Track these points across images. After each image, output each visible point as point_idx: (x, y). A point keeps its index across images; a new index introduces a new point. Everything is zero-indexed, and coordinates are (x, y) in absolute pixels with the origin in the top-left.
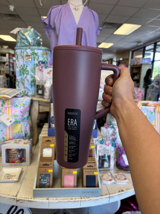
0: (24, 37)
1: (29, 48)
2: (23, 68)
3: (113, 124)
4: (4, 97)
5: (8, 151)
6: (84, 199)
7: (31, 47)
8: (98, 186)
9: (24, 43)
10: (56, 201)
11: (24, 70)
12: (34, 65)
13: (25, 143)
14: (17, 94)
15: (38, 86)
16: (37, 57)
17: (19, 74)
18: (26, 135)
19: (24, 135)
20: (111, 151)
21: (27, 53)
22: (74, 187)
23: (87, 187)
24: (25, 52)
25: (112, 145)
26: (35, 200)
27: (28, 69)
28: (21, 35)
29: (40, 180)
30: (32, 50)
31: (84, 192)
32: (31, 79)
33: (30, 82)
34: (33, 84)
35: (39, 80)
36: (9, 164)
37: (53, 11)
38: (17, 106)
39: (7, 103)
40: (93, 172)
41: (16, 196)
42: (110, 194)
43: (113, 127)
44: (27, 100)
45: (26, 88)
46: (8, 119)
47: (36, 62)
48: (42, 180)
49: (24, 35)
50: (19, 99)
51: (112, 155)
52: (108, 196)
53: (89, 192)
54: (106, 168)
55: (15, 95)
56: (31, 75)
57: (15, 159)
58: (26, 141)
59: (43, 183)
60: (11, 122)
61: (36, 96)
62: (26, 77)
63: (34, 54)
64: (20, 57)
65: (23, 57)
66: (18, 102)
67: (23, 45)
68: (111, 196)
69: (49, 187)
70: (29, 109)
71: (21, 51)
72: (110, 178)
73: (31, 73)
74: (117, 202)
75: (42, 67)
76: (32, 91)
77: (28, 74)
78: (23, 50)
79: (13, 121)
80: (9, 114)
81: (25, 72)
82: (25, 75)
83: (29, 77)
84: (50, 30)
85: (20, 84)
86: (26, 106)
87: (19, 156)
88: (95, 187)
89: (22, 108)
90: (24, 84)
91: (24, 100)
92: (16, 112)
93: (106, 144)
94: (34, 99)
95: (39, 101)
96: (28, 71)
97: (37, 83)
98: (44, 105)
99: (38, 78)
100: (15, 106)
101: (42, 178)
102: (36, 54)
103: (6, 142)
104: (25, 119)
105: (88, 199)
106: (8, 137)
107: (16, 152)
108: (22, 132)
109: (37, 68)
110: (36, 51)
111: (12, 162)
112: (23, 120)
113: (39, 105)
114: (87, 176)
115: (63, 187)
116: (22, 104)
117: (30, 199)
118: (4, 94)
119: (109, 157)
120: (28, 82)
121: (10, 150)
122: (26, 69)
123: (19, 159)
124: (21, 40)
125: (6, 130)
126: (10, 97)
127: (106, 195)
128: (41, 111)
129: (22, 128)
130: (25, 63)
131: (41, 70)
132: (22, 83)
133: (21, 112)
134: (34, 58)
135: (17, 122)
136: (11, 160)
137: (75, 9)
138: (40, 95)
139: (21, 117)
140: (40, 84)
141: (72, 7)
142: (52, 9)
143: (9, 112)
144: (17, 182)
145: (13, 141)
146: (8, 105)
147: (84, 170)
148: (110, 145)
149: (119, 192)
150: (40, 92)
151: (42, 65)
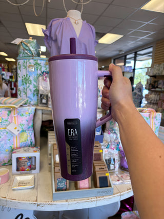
0: (27, 48)
1: (33, 59)
2: (25, 78)
3: (115, 130)
4: (11, 107)
5: (18, 159)
6: (99, 199)
7: (34, 58)
8: (110, 186)
9: (27, 53)
10: (75, 202)
11: (26, 80)
12: (37, 74)
13: (34, 151)
14: (22, 103)
15: (41, 95)
16: (40, 67)
17: (21, 83)
18: (31, 143)
19: (30, 144)
20: (115, 154)
21: (30, 63)
22: (89, 188)
23: (100, 187)
24: (28, 63)
25: (117, 149)
26: (55, 203)
27: (31, 78)
28: (24, 46)
29: (58, 184)
30: (35, 60)
31: (99, 192)
32: (34, 89)
33: (33, 91)
34: (35, 93)
35: (42, 89)
36: (19, 172)
37: (54, 23)
38: (22, 115)
39: (13, 112)
40: (105, 173)
41: (36, 201)
42: (120, 193)
43: (115, 133)
44: (32, 109)
45: (29, 97)
46: (16, 128)
47: (39, 72)
48: (59, 184)
49: (27, 46)
50: (25, 108)
51: (117, 158)
52: (119, 194)
53: (103, 192)
54: (112, 170)
55: (21, 104)
56: (34, 85)
57: (25, 167)
58: (35, 149)
59: (61, 186)
60: (18, 131)
61: (40, 105)
62: (29, 86)
63: (37, 64)
64: (22, 67)
65: (26, 67)
66: (24, 112)
67: (26, 55)
68: (122, 193)
69: (66, 190)
70: (33, 118)
71: (24, 62)
72: (117, 178)
73: (33, 82)
74: (117, 202)
75: (46, 77)
76: (34, 100)
77: (31, 83)
78: (26, 61)
79: (20, 130)
80: (15, 123)
81: (27, 82)
82: (28, 85)
83: (32, 87)
84: (51, 41)
85: (23, 94)
86: (31, 115)
87: (29, 164)
88: (107, 187)
89: (28, 117)
90: (26, 94)
91: (29, 109)
92: (22, 121)
93: (111, 148)
94: (38, 108)
95: (42, 110)
96: (31, 81)
97: (40, 93)
98: (47, 114)
99: (41, 88)
100: (20, 115)
101: (59, 182)
102: (39, 64)
103: (15, 151)
104: (30, 127)
105: (102, 198)
106: (16, 146)
107: (26, 160)
108: (28, 140)
109: (40, 78)
110: (39, 62)
111: (23, 170)
112: (28, 129)
113: (42, 113)
114: (100, 178)
115: (79, 189)
116: (27, 113)
117: (50, 203)
118: (10, 104)
119: (114, 159)
120: (31, 91)
121: (20, 158)
122: (28, 78)
123: (29, 167)
124: (24, 50)
125: (14, 139)
126: (17, 107)
127: (117, 193)
128: (44, 120)
129: (27, 137)
130: (28, 73)
131: (45, 80)
132: (24, 92)
133: (28, 121)
134: (37, 68)
135: (23, 131)
136: (20, 168)
137: (76, 23)
138: (44, 104)
139: (27, 126)
140: (44, 94)
141: (72, 21)
142: (53, 21)
143: (15, 121)
144: (33, 188)
145: (22, 149)
146: (14, 114)
147: (97, 173)
148: (115, 149)
149: (128, 190)
150: (44, 101)
151: (46, 75)
